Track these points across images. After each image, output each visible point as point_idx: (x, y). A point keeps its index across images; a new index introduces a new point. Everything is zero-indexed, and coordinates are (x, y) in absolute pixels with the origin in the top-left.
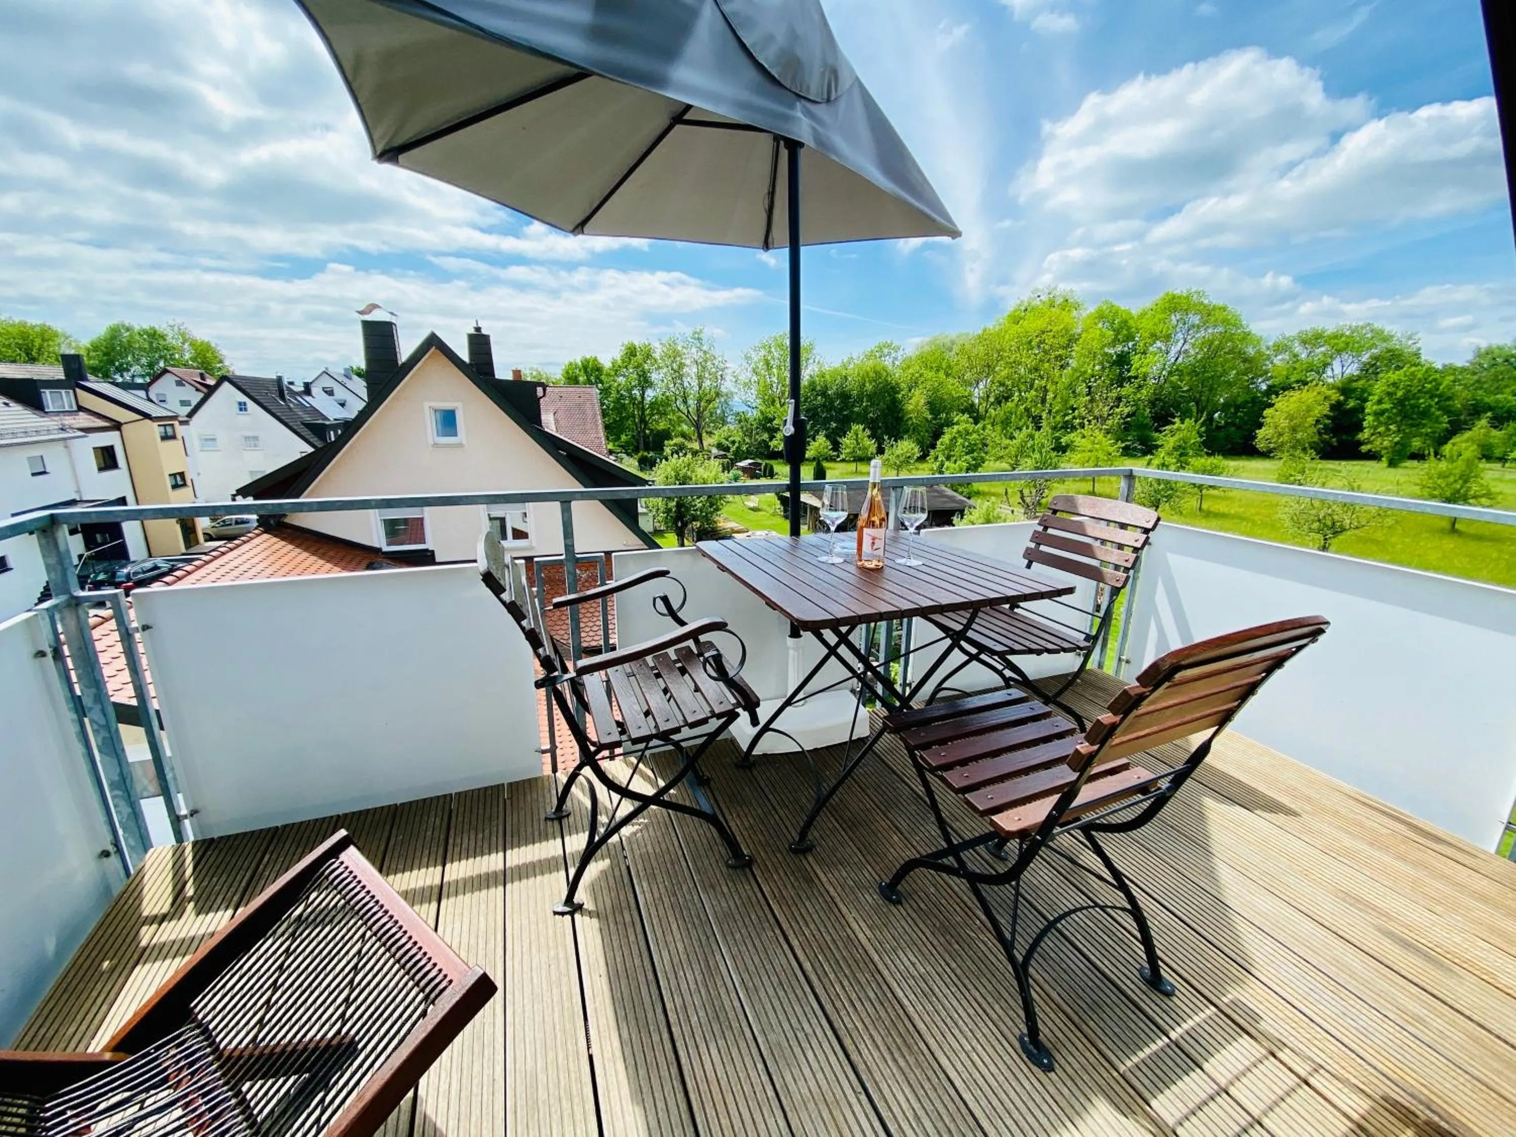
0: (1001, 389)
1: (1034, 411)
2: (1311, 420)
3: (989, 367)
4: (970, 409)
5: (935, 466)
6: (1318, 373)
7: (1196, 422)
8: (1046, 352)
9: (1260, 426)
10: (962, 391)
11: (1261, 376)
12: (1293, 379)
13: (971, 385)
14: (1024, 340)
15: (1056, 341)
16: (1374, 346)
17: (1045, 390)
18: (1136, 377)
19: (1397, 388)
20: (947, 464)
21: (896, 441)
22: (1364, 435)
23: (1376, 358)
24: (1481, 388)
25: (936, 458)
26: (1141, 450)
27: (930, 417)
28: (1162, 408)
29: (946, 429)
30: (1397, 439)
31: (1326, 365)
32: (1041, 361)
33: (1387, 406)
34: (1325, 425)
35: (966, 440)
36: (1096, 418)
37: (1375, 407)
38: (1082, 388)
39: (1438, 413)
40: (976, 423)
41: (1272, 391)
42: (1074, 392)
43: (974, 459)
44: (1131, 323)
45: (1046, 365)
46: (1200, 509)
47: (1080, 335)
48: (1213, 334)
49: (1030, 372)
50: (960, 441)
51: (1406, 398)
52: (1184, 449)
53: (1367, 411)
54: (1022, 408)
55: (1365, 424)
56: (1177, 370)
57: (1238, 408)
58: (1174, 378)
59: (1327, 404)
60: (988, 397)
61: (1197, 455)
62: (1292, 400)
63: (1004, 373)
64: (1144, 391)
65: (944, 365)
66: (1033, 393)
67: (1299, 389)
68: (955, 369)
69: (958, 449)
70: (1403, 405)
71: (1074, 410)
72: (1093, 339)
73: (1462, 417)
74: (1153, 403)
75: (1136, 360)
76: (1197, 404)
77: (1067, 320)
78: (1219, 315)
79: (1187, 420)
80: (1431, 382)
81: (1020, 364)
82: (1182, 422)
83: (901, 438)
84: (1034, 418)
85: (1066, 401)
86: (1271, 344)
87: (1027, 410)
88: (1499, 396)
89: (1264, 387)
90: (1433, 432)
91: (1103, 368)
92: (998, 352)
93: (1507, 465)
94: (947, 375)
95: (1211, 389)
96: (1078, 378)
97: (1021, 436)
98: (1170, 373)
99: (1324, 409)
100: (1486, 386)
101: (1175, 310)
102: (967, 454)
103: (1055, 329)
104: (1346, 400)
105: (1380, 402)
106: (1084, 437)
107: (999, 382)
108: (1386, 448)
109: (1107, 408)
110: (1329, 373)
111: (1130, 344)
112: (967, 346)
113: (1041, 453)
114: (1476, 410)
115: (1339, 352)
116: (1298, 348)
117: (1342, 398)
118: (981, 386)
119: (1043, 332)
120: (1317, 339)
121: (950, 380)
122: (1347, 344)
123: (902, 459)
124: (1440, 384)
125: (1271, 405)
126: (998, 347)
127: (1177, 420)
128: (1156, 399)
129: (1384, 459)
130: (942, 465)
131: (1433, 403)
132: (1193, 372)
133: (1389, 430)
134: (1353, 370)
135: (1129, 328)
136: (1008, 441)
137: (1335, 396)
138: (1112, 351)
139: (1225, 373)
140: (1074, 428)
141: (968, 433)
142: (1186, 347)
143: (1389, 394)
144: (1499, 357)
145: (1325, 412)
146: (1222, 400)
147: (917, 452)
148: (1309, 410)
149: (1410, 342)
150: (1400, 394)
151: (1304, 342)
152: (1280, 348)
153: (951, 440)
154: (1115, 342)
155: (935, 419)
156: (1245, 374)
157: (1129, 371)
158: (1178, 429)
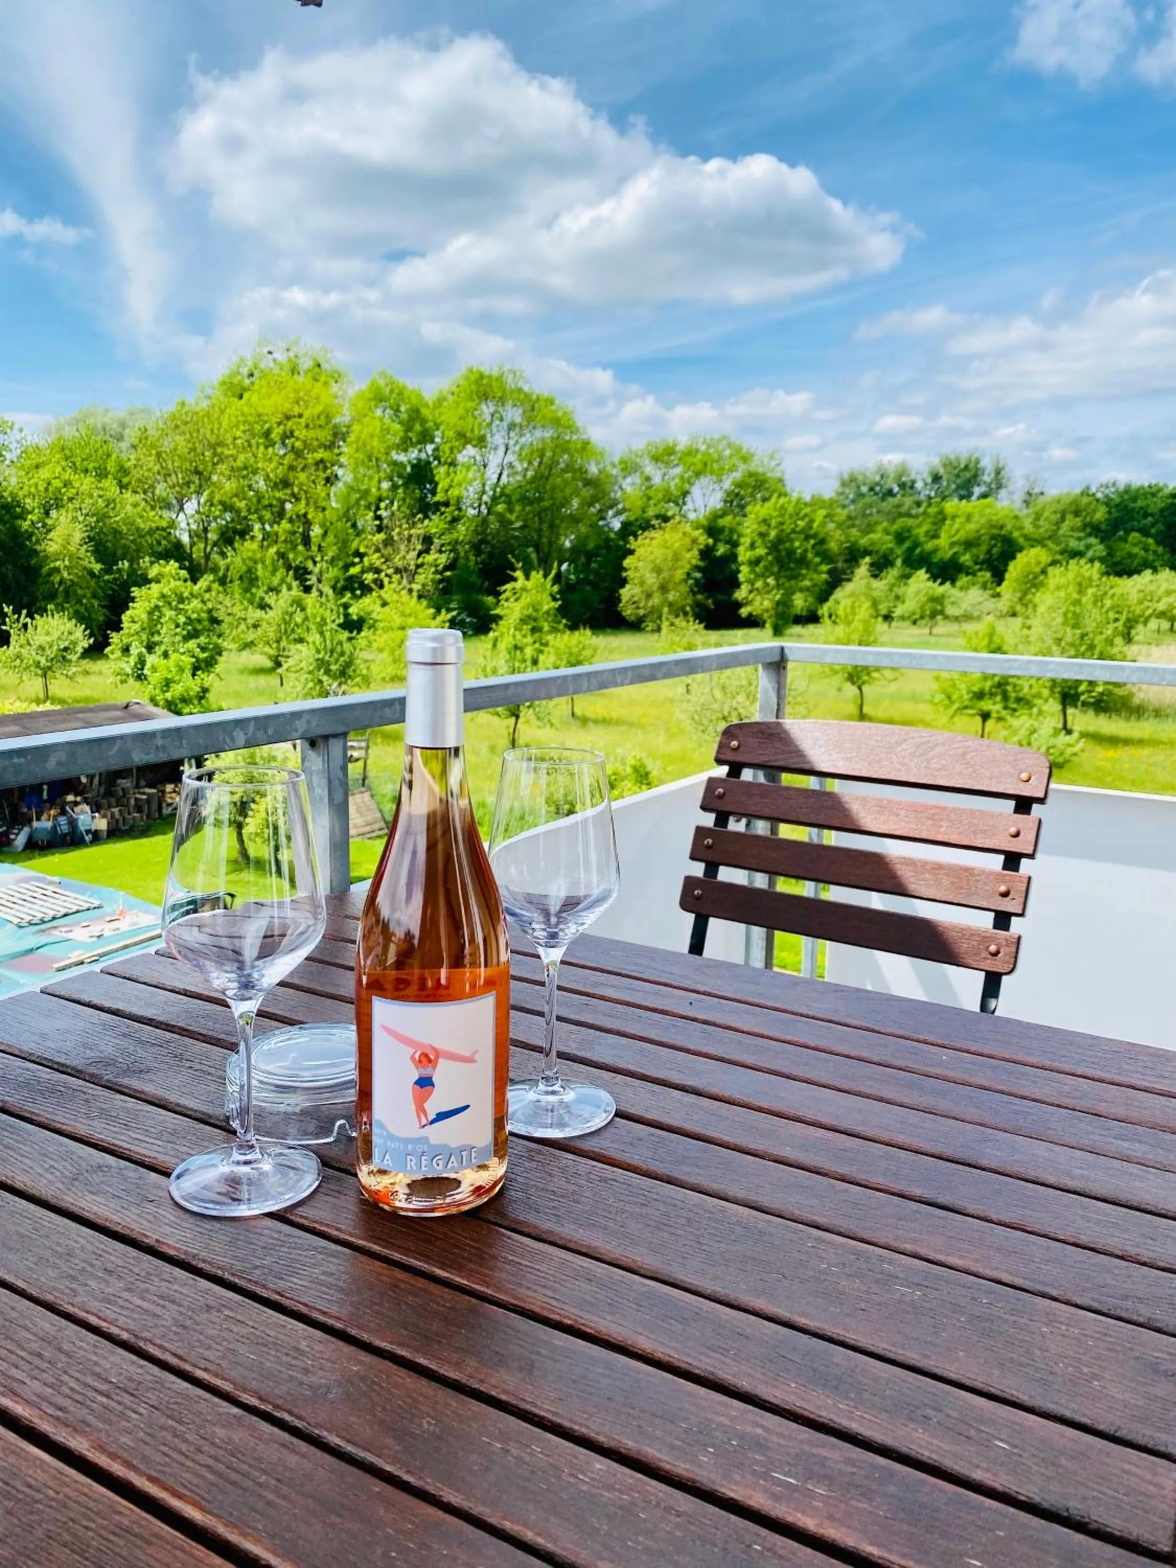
0: (228, 516)
1: (296, 558)
2: (680, 574)
3: (198, 472)
4: (175, 552)
5: (128, 665)
6: (677, 504)
7: (545, 576)
8: (298, 453)
9: (623, 582)
10: (156, 518)
11: (611, 507)
12: (651, 512)
13: (169, 506)
14: (257, 427)
15: (312, 434)
16: (734, 469)
17: (308, 524)
18: (447, 504)
19: (769, 526)
20: (151, 660)
21: (30, 615)
22: (741, 594)
23: (740, 485)
24: (853, 526)
25: (126, 650)
26: (471, 624)
27: (97, 567)
28: (491, 555)
29: (136, 592)
30: (778, 597)
31: (685, 494)
32: (291, 468)
33: (761, 551)
34: (696, 580)
35: (179, 611)
36: (398, 571)
37: (749, 554)
38: (366, 519)
39: (817, 560)
40: (195, 581)
41: (628, 530)
42: (354, 526)
43: (203, 649)
44: (425, 412)
45: (303, 476)
46: (573, 714)
47: (349, 427)
48: (543, 439)
49: (275, 486)
50: (169, 613)
51: (780, 540)
52: (535, 620)
53: (740, 559)
54: (273, 550)
55: (741, 577)
56: (502, 494)
57: (590, 556)
58: (500, 508)
59: (695, 553)
60: (206, 530)
61: (554, 630)
62: (654, 542)
63: (230, 486)
64: (461, 528)
65: (111, 466)
66: (285, 525)
67: (660, 528)
68: (136, 474)
69: (167, 634)
70: (778, 551)
71: (361, 556)
72: (372, 436)
73: (840, 565)
74: (477, 548)
75: (440, 473)
76: (537, 549)
77: (325, 398)
78: (548, 411)
79: (533, 574)
80: (802, 519)
81: (255, 472)
82: (527, 577)
83: (43, 611)
84: (297, 569)
85: (345, 543)
86: (616, 460)
87: (282, 555)
88: (872, 536)
89: (616, 525)
90: (815, 585)
91: (395, 487)
92: (213, 447)
93: (894, 624)
94: (122, 486)
95: (552, 526)
96: (358, 501)
97: (281, 602)
98: (495, 499)
99: (692, 557)
100: (857, 522)
101: (485, 397)
102: (187, 638)
103: (307, 414)
104: (715, 544)
105: (752, 546)
106: (384, 604)
107: (222, 503)
108: (767, 611)
109: (413, 554)
110: (690, 505)
111: (430, 448)
112: (153, 433)
113: (322, 633)
114: (853, 555)
115: (698, 474)
116: (649, 469)
117: (711, 541)
118: (191, 507)
119: (288, 418)
120: (670, 454)
121: (128, 495)
122: (705, 464)
123: (50, 653)
124: (812, 521)
125: (632, 552)
126: (213, 439)
127: (519, 574)
128: (481, 542)
129: (768, 625)
130: (142, 662)
131: (809, 547)
132: (525, 500)
133: (767, 585)
134: (715, 501)
135: (424, 421)
136: (259, 613)
137: (704, 540)
138: (402, 458)
139: (566, 502)
140: (366, 590)
141: (181, 600)
142: (510, 457)
143: (763, 535)
144: (864, 484)
145: (694, 562)
146: (568, 544)
147: (81, 638)
148: (677, 558)
149: (773, 463)
150: (773, 534)
151: (656, 459)
152: (629, 467)
153: (150, 613)
154: (405, 444)
155: (108, 571)
156: (591, 504)
157: (434, 493)
158: (524, 589)
